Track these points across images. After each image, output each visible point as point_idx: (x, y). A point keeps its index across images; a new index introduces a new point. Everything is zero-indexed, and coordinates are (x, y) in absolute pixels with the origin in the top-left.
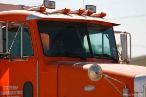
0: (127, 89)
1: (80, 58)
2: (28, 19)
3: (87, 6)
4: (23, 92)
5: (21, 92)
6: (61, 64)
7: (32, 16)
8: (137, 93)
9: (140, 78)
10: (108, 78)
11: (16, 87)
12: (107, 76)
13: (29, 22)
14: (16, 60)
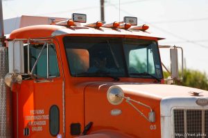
0: (153, 113)
1: (112, 77)
2: (53, 35)
3: (125, 18)
4: (50, 117)
5: (47, 117)
6: (87, 85)
7: (57, 31)
8: (164, 117)
9: (167, 101)
10: (130, 101)
11: (42, 112)
12: (129, 98)
13: (55, 38)
14: (42, 81)
